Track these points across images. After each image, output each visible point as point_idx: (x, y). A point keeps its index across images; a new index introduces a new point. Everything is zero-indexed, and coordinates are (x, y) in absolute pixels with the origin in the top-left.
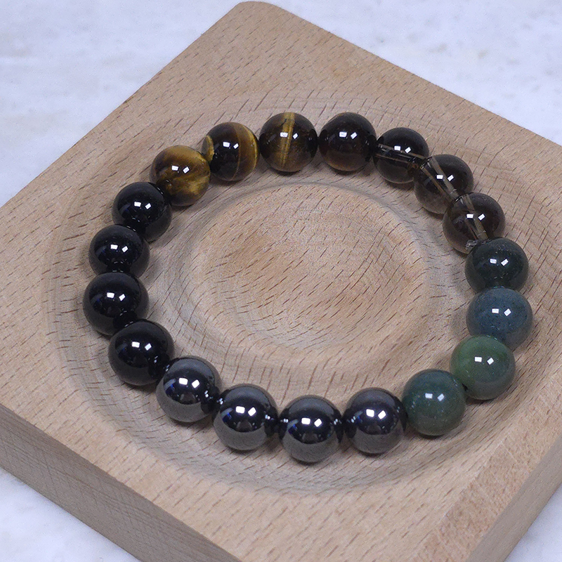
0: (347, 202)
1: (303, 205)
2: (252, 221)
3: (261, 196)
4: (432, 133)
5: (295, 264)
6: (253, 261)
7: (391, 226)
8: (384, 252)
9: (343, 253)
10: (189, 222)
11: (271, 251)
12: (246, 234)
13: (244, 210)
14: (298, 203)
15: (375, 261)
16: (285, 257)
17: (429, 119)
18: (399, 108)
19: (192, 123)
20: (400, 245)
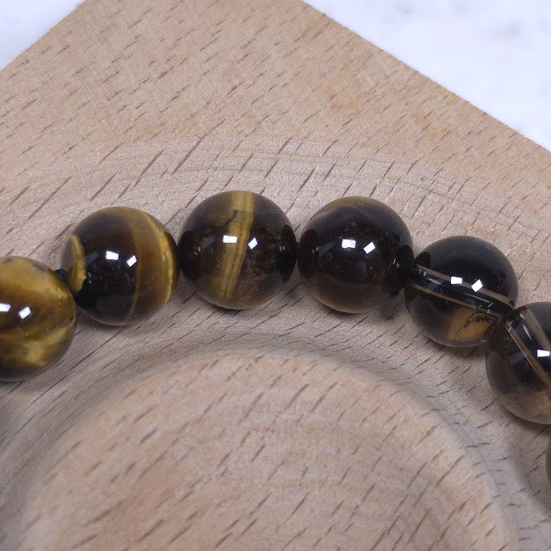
0: (352, 400)
1: (263, 401)
2: (156, 436)
3: (178, 377)
4: (520, 242)
5: (240, 527)
6: (152, 523)
7: (443, 464)
8: (427, 522)
9: (340, 511)
10: (28, 415)
11: (192, 497)
12: (142, 464)
13: (141, 408)
14: (252, 398)
15: (407, 537)
16: (222, 510)
17: (517, 213)
18: (457, 186)
19: (47, 196)
20: (464, 512)
